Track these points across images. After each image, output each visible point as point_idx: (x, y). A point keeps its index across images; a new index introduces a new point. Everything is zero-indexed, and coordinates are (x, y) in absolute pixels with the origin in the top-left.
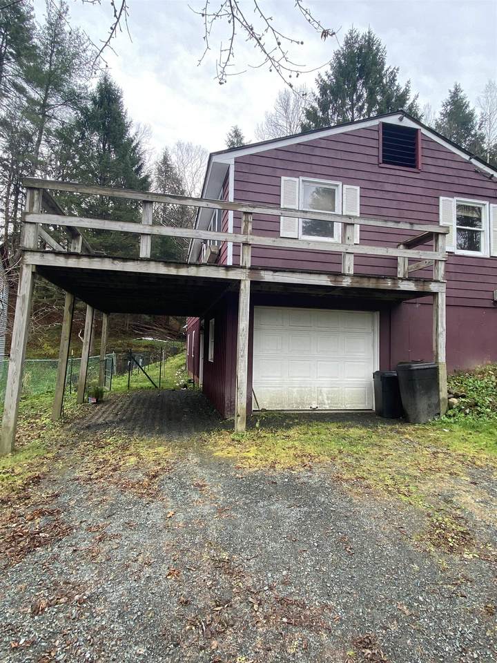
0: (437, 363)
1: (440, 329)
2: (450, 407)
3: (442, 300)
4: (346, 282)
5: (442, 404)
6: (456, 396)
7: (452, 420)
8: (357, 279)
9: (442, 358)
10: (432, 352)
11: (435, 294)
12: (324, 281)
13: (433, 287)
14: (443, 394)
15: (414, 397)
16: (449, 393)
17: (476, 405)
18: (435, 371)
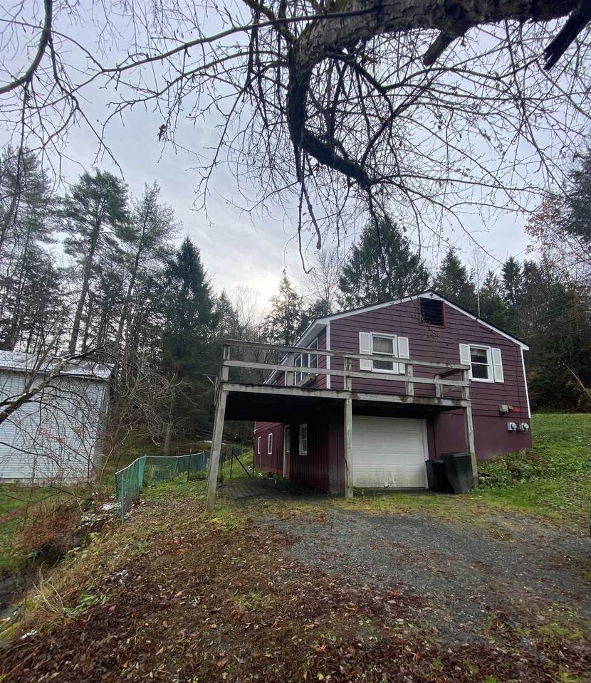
0: (470, 453)
1: (470, 431)
2: (480, 482)
3: (469, 411)
4: (410, 400)
5: (475, 480)
6: (483, 475)
7: (483, 490)
8: (416, 398)
9: (472, 450)
10: (466, 446)
11: (465, 408)
12: (396, 399)
13: (463, 404)
14: (475, 474)
15: (457, 475)
16: (479, 473)
17: (497, 481)
18: (469, 458)
